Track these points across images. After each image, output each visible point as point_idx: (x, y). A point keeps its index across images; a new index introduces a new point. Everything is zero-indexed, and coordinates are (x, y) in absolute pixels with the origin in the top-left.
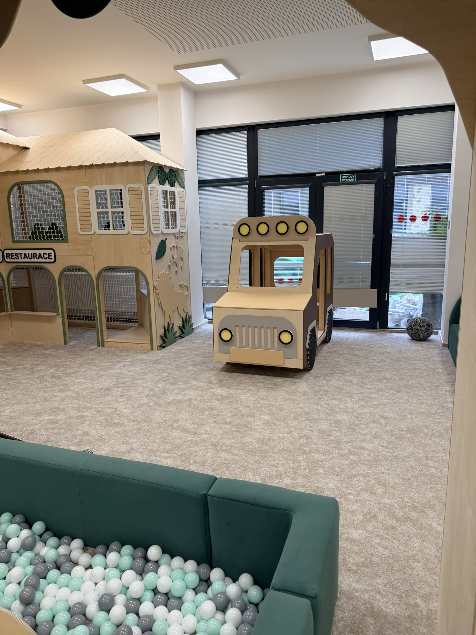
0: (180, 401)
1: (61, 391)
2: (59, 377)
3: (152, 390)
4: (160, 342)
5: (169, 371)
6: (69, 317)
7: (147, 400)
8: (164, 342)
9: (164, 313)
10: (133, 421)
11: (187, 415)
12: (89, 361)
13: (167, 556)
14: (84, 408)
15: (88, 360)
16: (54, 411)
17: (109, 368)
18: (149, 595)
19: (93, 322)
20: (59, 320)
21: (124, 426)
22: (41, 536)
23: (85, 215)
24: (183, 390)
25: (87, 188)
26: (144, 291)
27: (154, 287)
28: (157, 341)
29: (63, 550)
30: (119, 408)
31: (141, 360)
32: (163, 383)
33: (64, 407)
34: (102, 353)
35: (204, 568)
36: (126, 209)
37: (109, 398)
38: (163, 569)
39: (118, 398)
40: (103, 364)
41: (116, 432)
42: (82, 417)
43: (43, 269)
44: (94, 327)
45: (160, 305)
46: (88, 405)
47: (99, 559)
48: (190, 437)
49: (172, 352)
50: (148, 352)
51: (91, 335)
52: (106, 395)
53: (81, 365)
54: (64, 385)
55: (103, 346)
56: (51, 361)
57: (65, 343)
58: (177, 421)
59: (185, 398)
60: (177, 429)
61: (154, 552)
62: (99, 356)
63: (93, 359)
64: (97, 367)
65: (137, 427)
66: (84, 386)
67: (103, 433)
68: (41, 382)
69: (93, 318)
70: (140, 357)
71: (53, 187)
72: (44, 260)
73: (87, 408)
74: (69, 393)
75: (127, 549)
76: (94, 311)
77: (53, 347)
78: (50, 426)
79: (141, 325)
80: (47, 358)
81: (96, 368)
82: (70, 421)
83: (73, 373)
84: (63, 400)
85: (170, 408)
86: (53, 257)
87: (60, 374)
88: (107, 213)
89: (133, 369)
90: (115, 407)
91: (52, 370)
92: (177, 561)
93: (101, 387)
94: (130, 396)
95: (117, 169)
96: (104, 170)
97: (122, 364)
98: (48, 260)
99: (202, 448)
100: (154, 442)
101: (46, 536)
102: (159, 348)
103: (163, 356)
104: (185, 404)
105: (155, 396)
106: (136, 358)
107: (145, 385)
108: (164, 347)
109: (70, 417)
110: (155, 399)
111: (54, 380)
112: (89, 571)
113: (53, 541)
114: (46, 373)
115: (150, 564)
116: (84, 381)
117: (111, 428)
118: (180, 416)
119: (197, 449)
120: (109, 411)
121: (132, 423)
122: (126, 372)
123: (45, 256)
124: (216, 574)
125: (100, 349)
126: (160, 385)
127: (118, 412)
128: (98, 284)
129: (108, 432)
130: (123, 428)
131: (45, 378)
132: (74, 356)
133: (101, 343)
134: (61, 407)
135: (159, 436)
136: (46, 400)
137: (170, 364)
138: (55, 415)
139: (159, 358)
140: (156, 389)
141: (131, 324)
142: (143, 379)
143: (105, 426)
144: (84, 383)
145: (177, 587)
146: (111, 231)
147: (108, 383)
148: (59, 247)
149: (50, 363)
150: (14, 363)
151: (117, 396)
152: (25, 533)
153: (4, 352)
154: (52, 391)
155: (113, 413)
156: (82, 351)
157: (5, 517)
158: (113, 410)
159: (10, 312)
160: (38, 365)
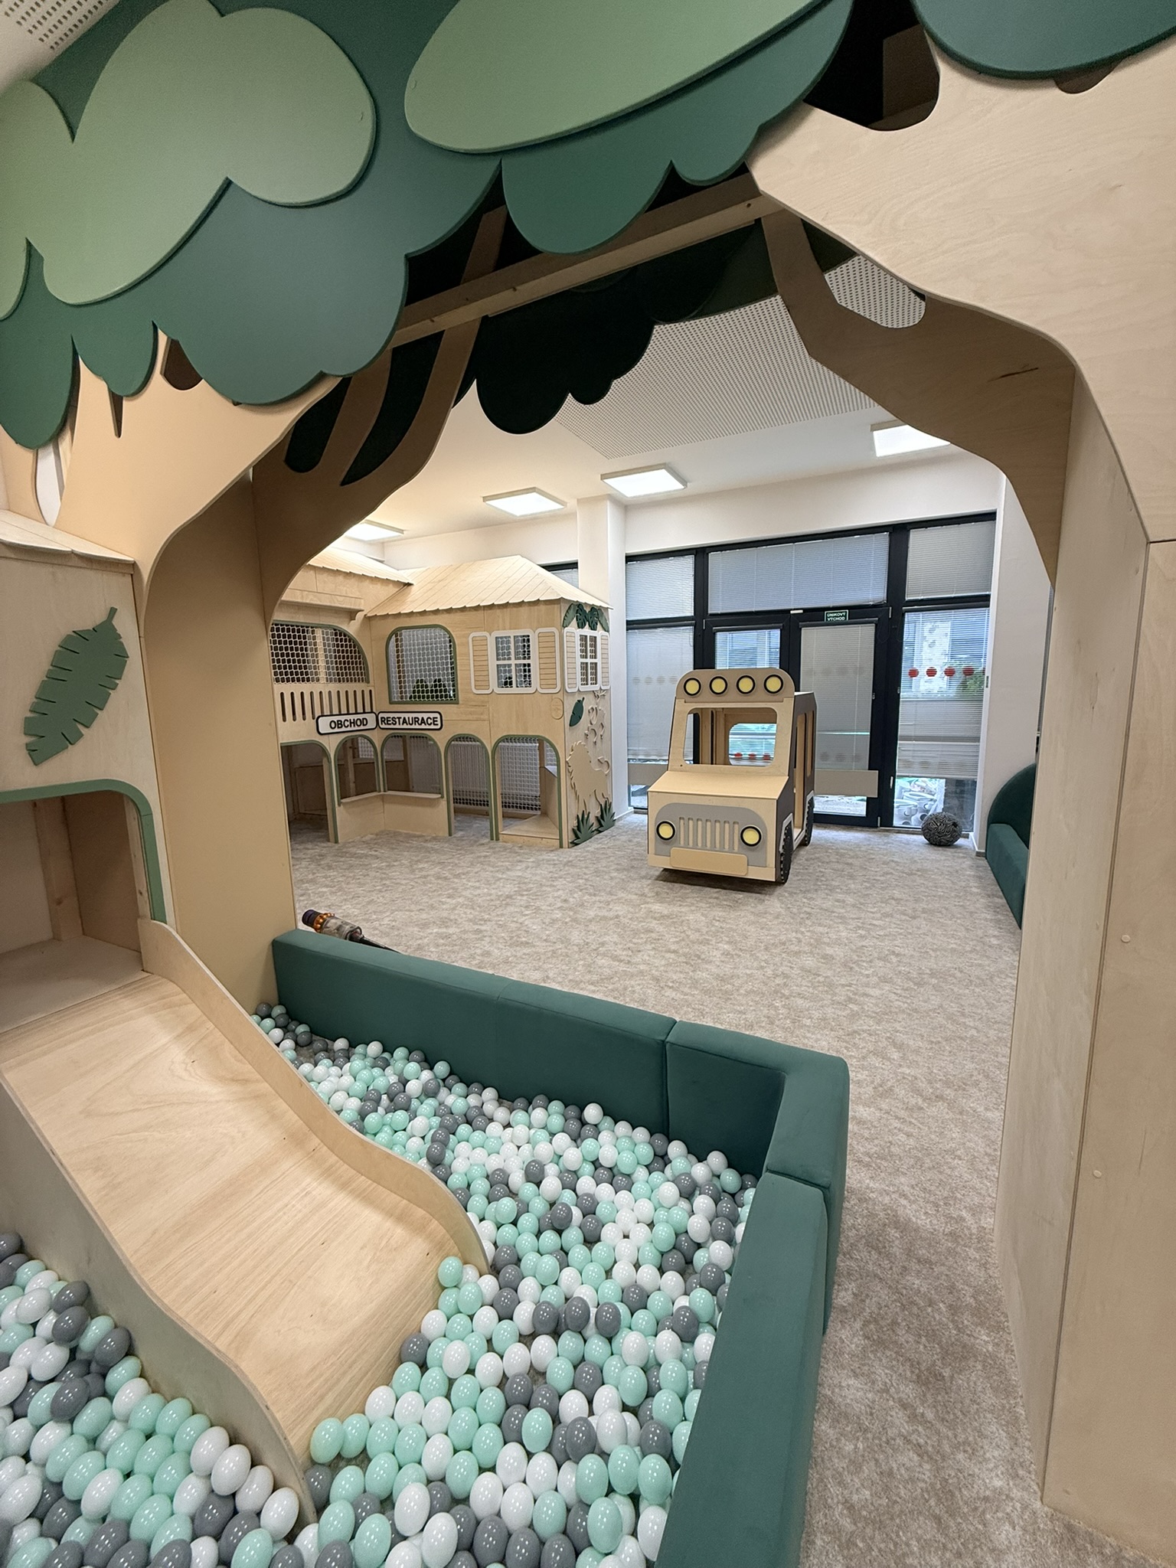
0: (604, 918)
1: (450, 897)
2: (446, 878)
3: (565, 901)
4: (572, 837)
5: (587, 877)
6: (456, 801)
7: (560, 914)
8: (577, 837)
9: (577, 798)
10: (545, 940)
11: (616, 938)
12: (482, 859)
13: (609, 1120)
14: (480, 920)
15: (480, 857)
16: (444, 922)
17: (508, 869)
18: (588, 1168)
19: (486, 808)
20: (444, 803)
21: (534, 946)
22: (444, 1080)
23: (481, 668)
24: (608, 903)
25: (486, 634)
26: (552, 769)
27: (566, 762)
28: (568, 836)
29: (473, 1100)
30: (526, 923)
31: (548, 860)
32: (580, 893)
33: (456, 917)
34: (497, 849)
35: (659, 1140)
36: (534, 661)
37: (512, 909)
38: (605, 1136)
39: (523, 909)
40: (500, 864)
41: (524, 954)
42: (479, 931)
43: (426, 738)
44: (487, 814)
45: (573, 787)
46: (486, 917)
47: (519, 1115)
48: (622, 967)
49: (588, 851)
50: (556, 849)
51: (483, 824)
52: (507, 904)
53: (472, 864)
54: (453, 888)
55: (498, 839)
56: (434, 857)
57: (450, 835)
58: (603, 944)
59: (611, 914)
60: (604, 955)
61: (592, 1112)
62: (494, 853)
63: (486, 856)
64: (493, 867)
65: (551, 948)
66: (478, 892)
67: (509, 954)
68: (424, 884)
69: (486, 803)
70: (545, 856)
71: (442, 632)
72: (427, 727)
73: (486, 921)
74: (461, 900)
75: (556, 1106)
76: (488, 793)
77: (435, 839)
78: (442, 941)
79: (545, 814)
80: (429, 852)
81: (491, 869)
82: (466, 936)
83: (464, 874)
84: (454, 909)
85: (592, 927)
86: (439, 722)
87: (447, 874)
88: (510, 666)
89: (539, 872)
90: (520, 921)
91: (437, 869)
92: (623, 1127)
93: (500, 893)
94: (538, 909)
95: (524, 610)
96: (507, 611)
97: (524, 865)
98: (432, 727)
99: (640, 982)
100: (575, 969)
101: (450, 1081)
102: (571, 845)
103: (576, 857)
104: (611, 922)
105: (571, 909)
106: (541, 858)
107: (556, 894)
108: (577, 844)
109: (465, 932)
110: (571, 913)
111: (440, 881)
112: (509, 1130)
113: (459, 1088)
114: (429, 873)
115: (587, 1128)
116: (477, 884)
117: (518, 948)
118: (607, 939)
119: (633, 983)
120: (513, 925)
121: (544, 944)
122: (530, 876)
123: (430, 721)
124: (676, 1149)
125: (493, 843)
126: (575, 895)
127: (525, 928)
128: (493, 758)
129: (514, 953)
130: (534, 949)
131: (429, 878)
132: (463, 852)
133: (495, 836)
134: (452, 917)
135: (581, 963)
136: (432, 907)
137: (586, 868)
138: (446, 927)
139: (571, 859)
140: (571, 900)
141: (531, 812)
142: (554, 886)
143: (511, 946)
144: (479, 888)
145: (625, 1161)
146: (514, 690)
147: (509, 889)
148: (446, 709)
149: (433, 859)
150: (389, 857)
151: (521, 906)
152: (426, 1075)
153: (376, 844)
154: (439, 895)
155: (519, 929)
156: (472, 845)
157: (400, 1052)
158: (518, 925)
159: (382, 793)
160: (418, 861)
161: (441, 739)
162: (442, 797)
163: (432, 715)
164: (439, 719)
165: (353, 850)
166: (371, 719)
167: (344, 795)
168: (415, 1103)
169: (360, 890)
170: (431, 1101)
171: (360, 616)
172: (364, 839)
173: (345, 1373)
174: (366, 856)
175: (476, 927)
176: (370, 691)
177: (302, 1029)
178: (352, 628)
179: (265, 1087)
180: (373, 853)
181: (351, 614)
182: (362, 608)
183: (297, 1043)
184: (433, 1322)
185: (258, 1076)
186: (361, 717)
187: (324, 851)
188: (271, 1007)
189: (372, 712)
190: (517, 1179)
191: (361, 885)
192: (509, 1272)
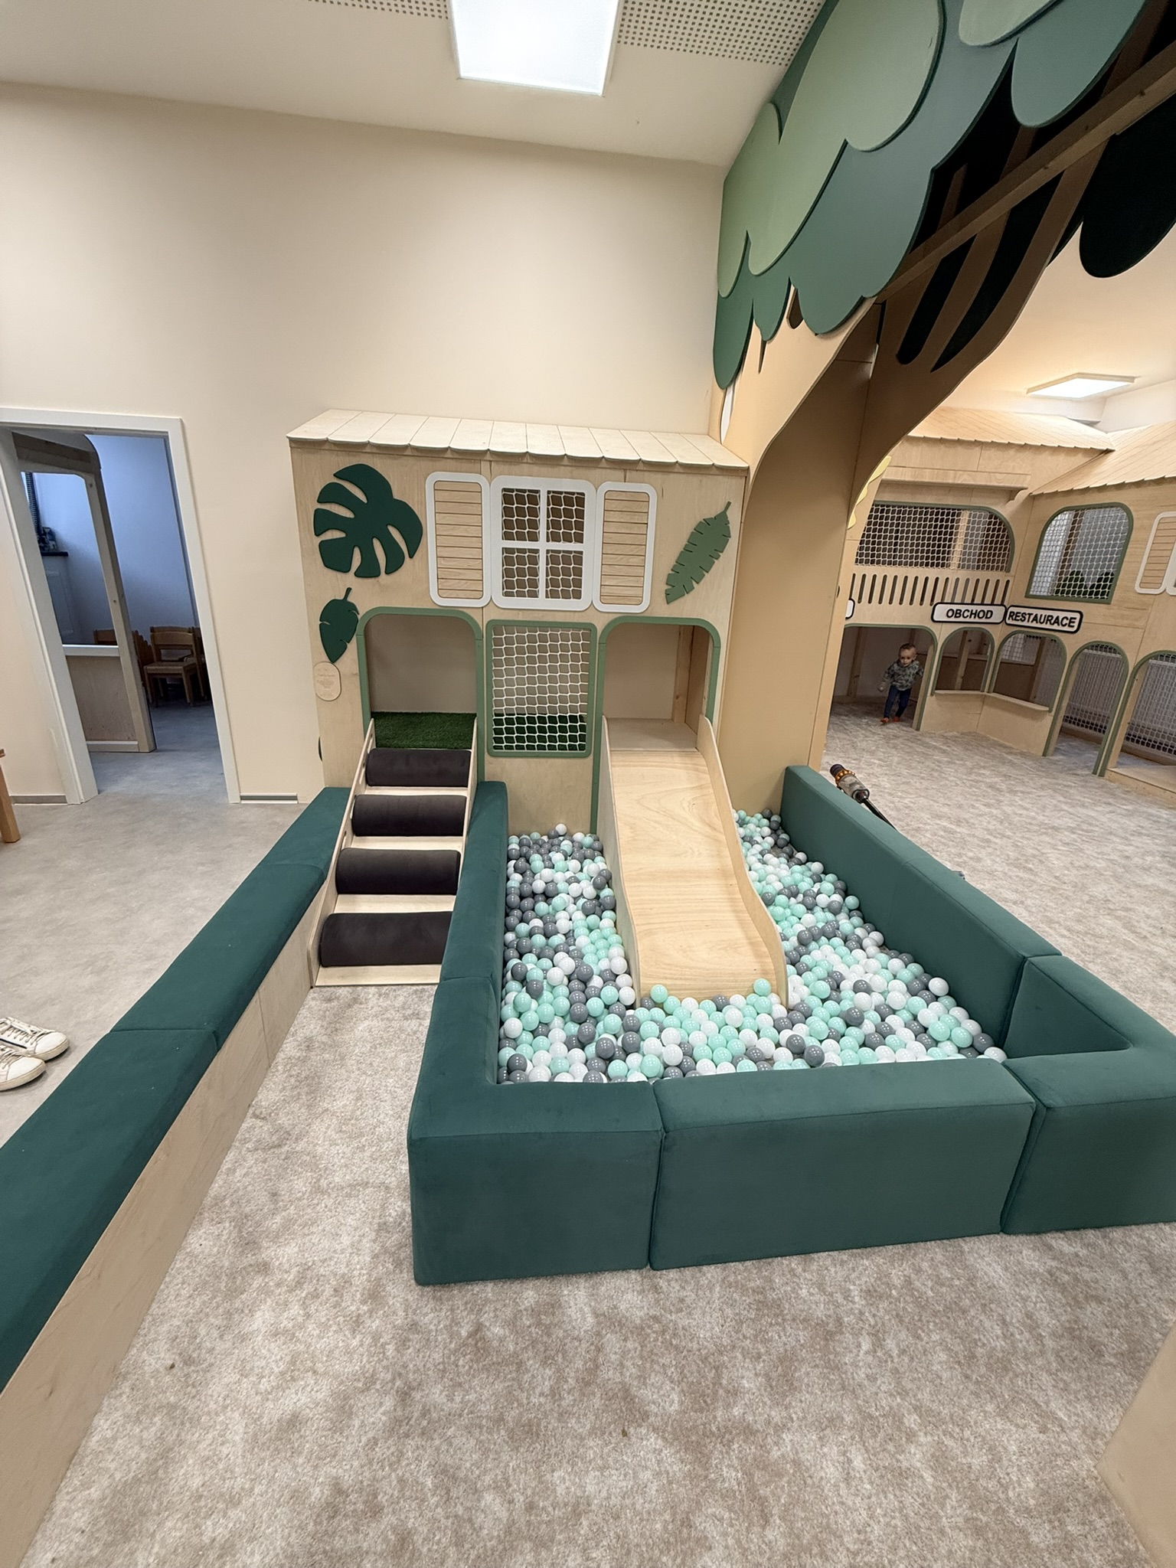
1: (987, 805)
2: (999, 790)
3: (1127, 857)
6: (1066, 719)
7: (1104, 865)
10: (1056, 877)
12: (1060, 787)
13: (949, 1001)
14: (1000, 834)
15: (1060, 784)
16: (959, 821)
17: (1083, 806)
18: (907, 1016)
19: (1100, 735)
20: (1048, 719)
21: (1036, 875)
22: (850, 911)
29: (859, 932)
30: (1049, 855)
31: (1151, 815)
33: (976, 822)
34: (1089, 784)
35: (983, 1040)
37: (1046, 838)
38: (937, 1006)
39: (1060, 844)
40: (1078, 797)
41: (1017, 876)
42: (988, 841)
43: (1054, 640)
44: (1099, 742)
46: (1009, 834)
47: (884, 957)
51: (1088, 754)
52: (1045, 833)
53: (1042, 787)
54: (998, 800)
55: (1101, 775)
56: (1004, 769)
57: (1044, 755)
58: (1129, 910)
60: (1118, 918)
62: (1082, 786)
63: (1068, 786)
64: (1065, 798)
65: (1055, 885)
66: (1024, 812)
67: (1000, 869)
68: (971, 787)
69: (1103, 729)
70: (1154, 810)
71: (1119, 513)
72: (1060, 628)
73: (1004, 836)
74: (994, 811)
76: (1109, 718)
77: (1021, 754)
78: (942, 833)
80: (1004, 763)
81: (1061, 799)
82: (969, 839)
83: (1022, 792)
84: (981, 815)
87: (1004, 787)
89: (1124, 820)
90: (1044, 851)
91: (997, 780)
93: (1047, 822)
94: (1081, 850)
97: (1110, 808)
98: (1066, 628)
101: (853, 912)
105: (1124, 866)
107: (1121, 847)
109: (973, 836)
110: (1120, 870)
111: (989, 790)
112: (869, 960)
113: (857, 920)
114: (985, 780)
115: (926, 992)
117: (1015, 869)
119: (1126, 954)
120: (1032, 851)
121: (1051, 879)
122: (1106, 820)
123: (1065, 622)
125: (1094, 778)
127: (1042, 858)
128: (1133, 676)
129: (1006, 871)
130: (1032, 877)
131: (980, 784)
132: (1043, 774)
133: (1098, 770)
134: (972, 821)
135: (1079, 910)
136: (960, 806)
138: (958, 825)
140: (1137, 859)
142: (1128, 839)
143: (1010, 864)
144: (1027, 809)
147: (1064, 821)
148: (1089, 609)
149: (1001, 770)
150: (956, 755)
151: (1060, 841)
152: (837, 898)
153: (955, 741)
154: (977, 800)
155: (1034, 856)
156: (1061, 772)
157: (831, 877)
158: (1037, 853)
159: (985, 693)
160: (984, 767)
161: (1071, 645)
162: (1050, 711)
163: (1069, 615)
164: (1077, 621)
165: (928, 740)
166: (998, 613)
167: (939, 686)
168: (817, 909)
169: (905, 772)
170: (830, 916)
171: (1021, 496)
172: (945, 735)
173: (681, 979)
174: (935, 748)
175: (989, 837)
176: (1008, 582)
177: (784, 836)
178: (1007, 510)
179: (723, 838)
180: (945, 748)
181: (1011, 493)
182: (1025, 486)
183: (776, 844)
184: (737, 999)
185: (722, 830)
186: (986, 608)
187: (902, 733)
188: (772, 814)
189: (1002, 604)
190: (847, 985)
191: (910, 767)
192: (797, 1015)
